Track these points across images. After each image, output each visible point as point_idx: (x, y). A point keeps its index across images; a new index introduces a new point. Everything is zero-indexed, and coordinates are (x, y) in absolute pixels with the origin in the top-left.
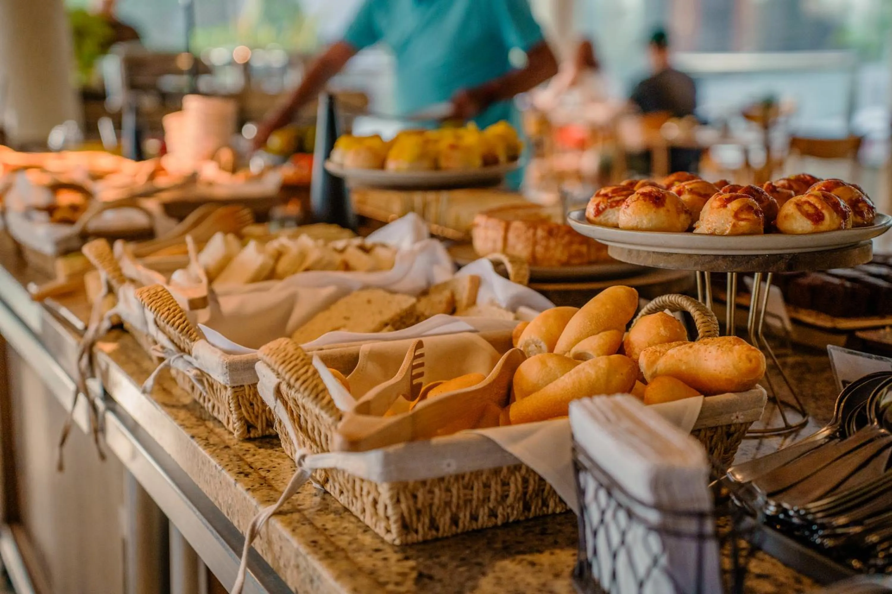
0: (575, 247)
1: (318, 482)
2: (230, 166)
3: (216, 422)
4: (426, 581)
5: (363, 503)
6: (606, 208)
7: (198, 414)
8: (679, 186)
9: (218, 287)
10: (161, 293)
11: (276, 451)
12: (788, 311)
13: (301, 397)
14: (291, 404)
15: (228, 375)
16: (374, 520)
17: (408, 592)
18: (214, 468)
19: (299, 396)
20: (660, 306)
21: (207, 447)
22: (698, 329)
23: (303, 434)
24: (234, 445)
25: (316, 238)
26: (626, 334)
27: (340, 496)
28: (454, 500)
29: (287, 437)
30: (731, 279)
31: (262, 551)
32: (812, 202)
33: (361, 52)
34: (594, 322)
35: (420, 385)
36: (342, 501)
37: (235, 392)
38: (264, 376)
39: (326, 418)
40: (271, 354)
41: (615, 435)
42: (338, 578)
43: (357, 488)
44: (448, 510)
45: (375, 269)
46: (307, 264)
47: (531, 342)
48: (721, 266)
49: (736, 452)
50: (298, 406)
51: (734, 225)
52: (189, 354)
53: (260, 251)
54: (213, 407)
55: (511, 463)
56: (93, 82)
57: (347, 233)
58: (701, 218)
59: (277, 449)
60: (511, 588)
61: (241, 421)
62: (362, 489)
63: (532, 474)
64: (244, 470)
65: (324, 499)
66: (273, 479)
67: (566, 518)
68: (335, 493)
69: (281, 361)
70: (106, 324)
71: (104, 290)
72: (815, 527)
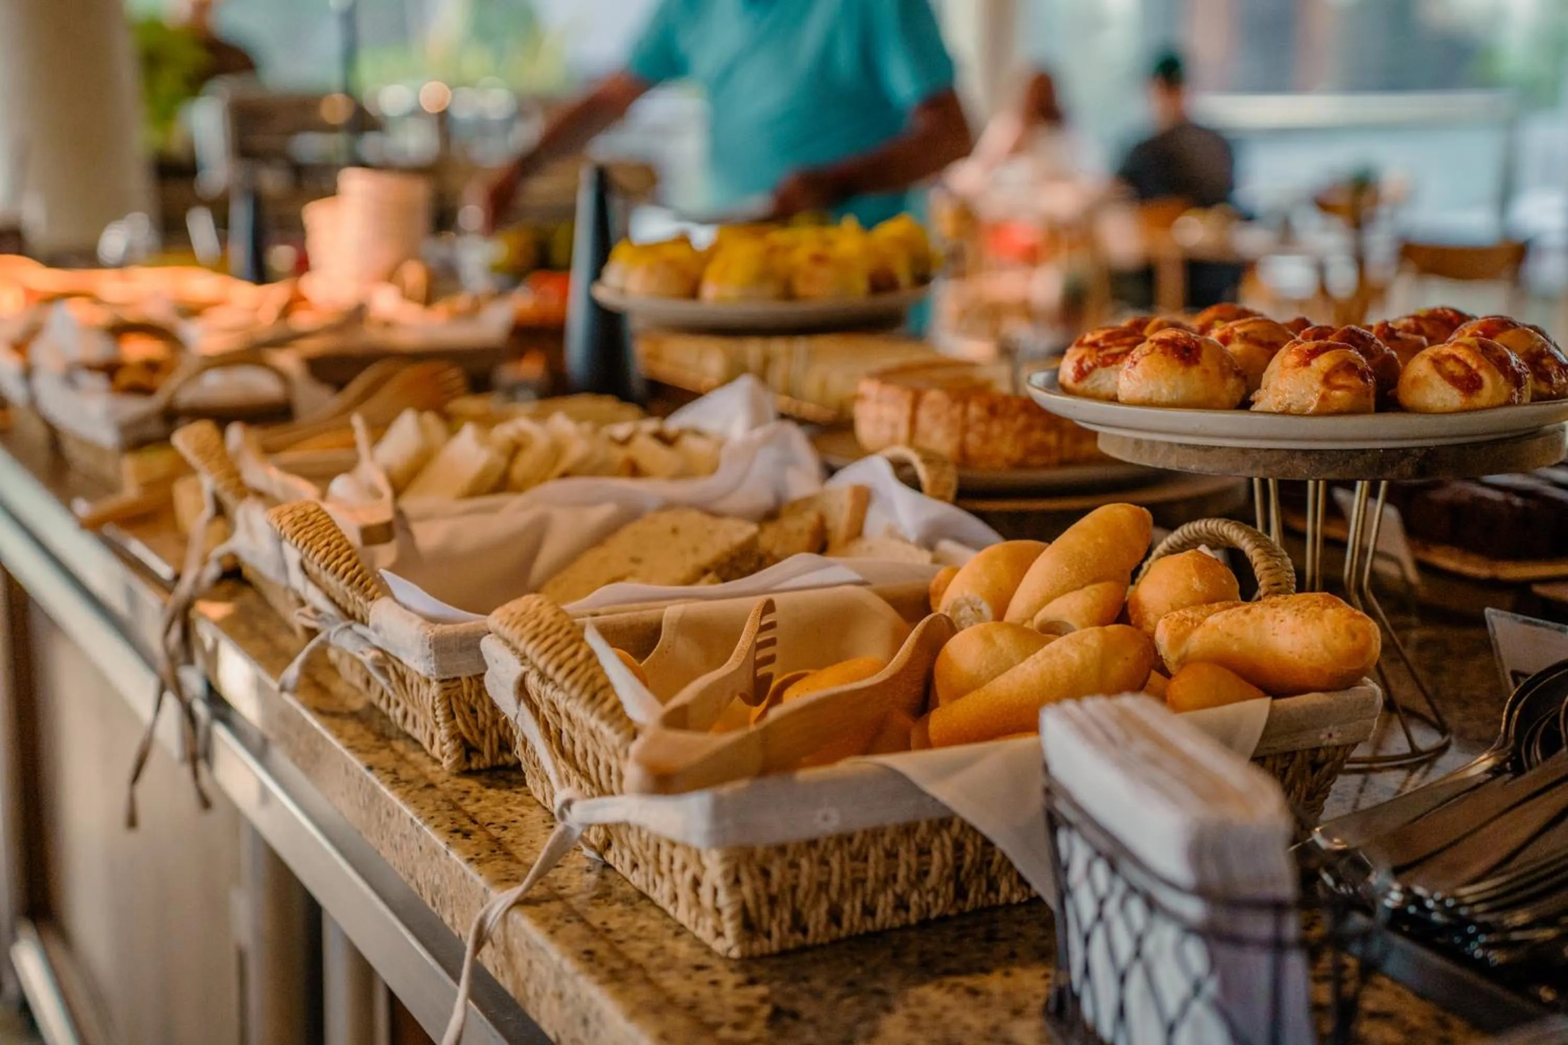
0: (1037, 436)
1: (593, 847)
2: (421, 292)
3: (409, 742)
4: (788, 1021)
5: (674, 885)
6: (1095, 366)
7: (377, 728)
8: (1223, 328)
9: (411, 504)
10: (313, 516)
11: (517, 793)
12: (1413, 549)
13: (563, 698)
14: (545, 710)
15: (433, 658)
16: (693, 914)
17: (756, 1040)
18: (408, 823)
19: (559, 697)
20: (1190, 540)
21: (395, 785)
22: (1258, 579)
23: (566, 762)
24: (442, 783)
25: (579, 419)
26: (1131, 588)
27: (632, 870)
28: (835, 879)
29: (538, 768)
30: (1314, 493)
31: (496, 968)
32: (1461, 357)
33: (653, 91)
34: (1076, 567)
35: (769, 678)
36: (636, 881)
37: (446, 689)
38: (497, 662)
39: (609, 734)
40: (513, 622)
41: (1124, 765)
42: (632, 1015)
43: (664, 858)
44: (824, 897)
45: (685, 473)
46: (564, 465)
47: (964, 602)
48: (1301, 469)
49: (1326, 797)
50: (558, 714)
51: (1323, 398)
52: (363, 622)
53: (483, 441)
54: (405, 716)
55: (936, 815)
56: (176, 146)
57: (631, 411)
58: (1263, 385)
59: (518, 790)
60: (937, 1035)
61: (456, 740)
62: (672, 861)
63: (971, 835)
64: (462, 826)
65: (603, 877)
66: (513, 842)
67: (1029, 912)
68: (623, 867)
69: (532, 634)
70: (213, 571)
71: (208, 511)
72: (1471, 930)
